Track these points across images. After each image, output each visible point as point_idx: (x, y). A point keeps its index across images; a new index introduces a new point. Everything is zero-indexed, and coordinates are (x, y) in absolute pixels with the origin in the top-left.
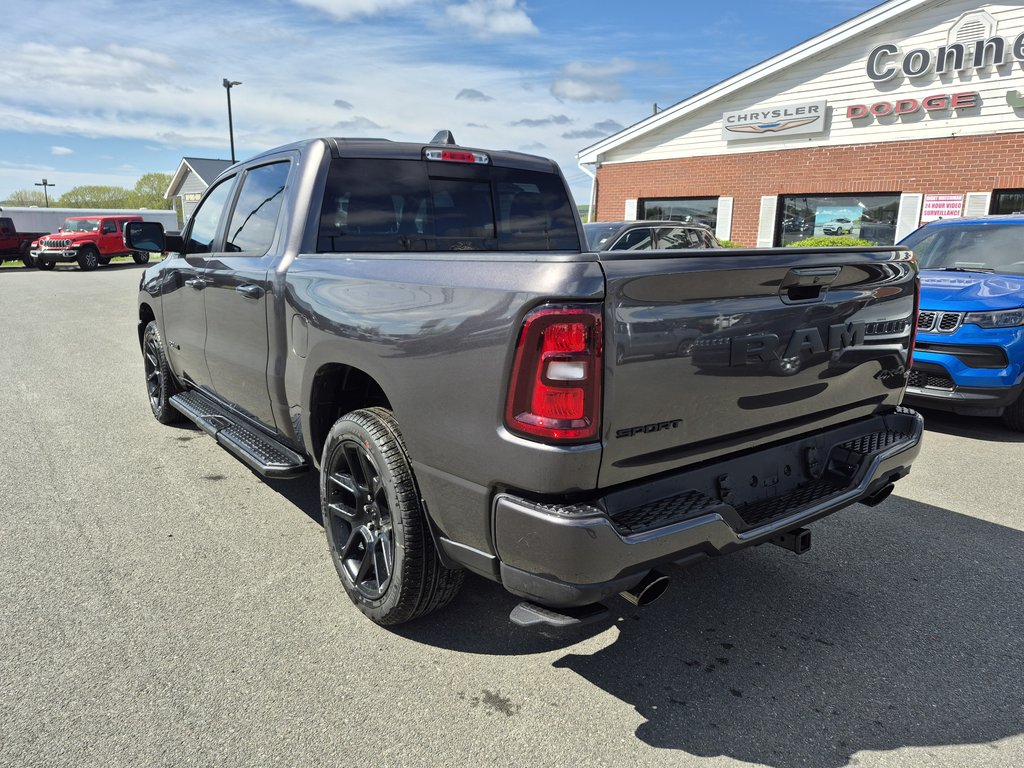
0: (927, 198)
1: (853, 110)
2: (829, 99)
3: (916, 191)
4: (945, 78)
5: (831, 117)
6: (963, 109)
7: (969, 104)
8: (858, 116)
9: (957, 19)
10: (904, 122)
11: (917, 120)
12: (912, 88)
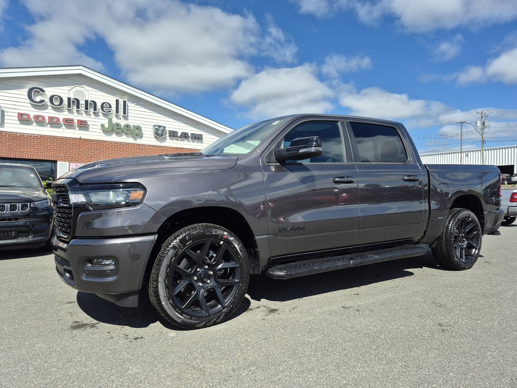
0: (72, 164)
1: (20, 116)
2: (3, 105)
3: (65, 161)
4: (70, 111)
5: (4, 116)
6: (81, 127)
7: (83, 125)
8: (23, 119)
9: (73, 87)
10: (51, 127)
11: (59, 128)
12: (53, 111)
